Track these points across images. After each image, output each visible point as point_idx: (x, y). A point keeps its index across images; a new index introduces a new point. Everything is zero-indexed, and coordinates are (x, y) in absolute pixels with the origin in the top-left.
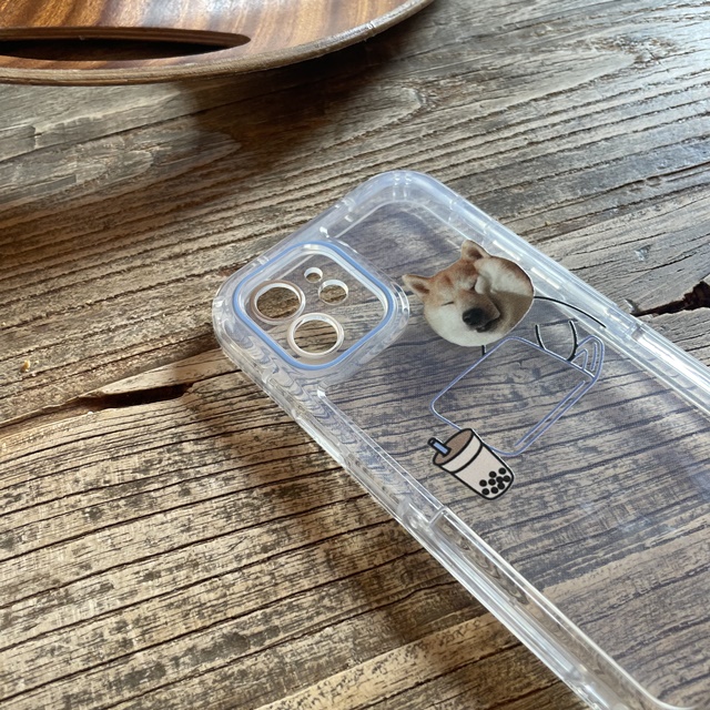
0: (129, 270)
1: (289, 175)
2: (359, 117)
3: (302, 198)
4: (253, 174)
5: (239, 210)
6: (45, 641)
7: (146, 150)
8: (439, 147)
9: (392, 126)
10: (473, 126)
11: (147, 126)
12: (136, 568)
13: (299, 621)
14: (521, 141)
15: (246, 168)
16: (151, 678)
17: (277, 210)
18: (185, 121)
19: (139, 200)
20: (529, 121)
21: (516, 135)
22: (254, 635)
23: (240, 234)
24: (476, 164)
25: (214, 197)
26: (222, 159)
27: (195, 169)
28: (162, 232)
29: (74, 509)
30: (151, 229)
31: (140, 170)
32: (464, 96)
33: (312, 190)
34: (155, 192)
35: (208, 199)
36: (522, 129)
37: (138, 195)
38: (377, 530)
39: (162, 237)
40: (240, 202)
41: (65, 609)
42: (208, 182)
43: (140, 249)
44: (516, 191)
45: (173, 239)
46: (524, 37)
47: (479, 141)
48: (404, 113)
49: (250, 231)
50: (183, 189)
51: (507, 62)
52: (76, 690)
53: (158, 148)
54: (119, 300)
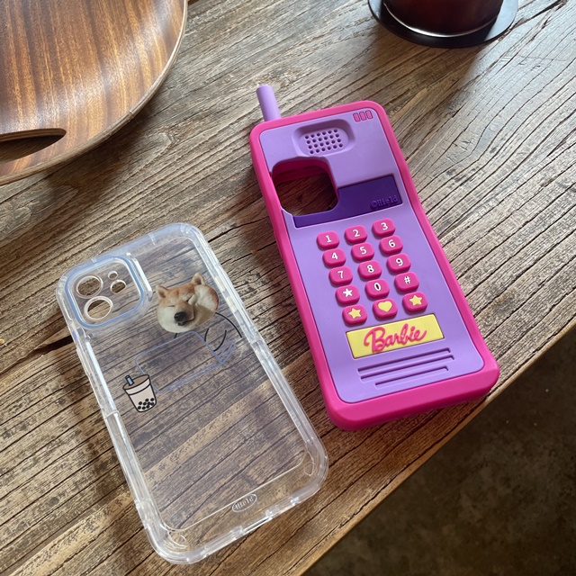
0: (38, 277)
1: (110, 201)
2: (139, 157)
3: (120, 212)
4: (90, 206)
5: (88, 228)
6: (57, 463)
7: (26, 206)
8: (186, 165)
9: (158, 158)
10: (202, 148)
11: (21, 192)
12: (89, 420)
13: (172, 419)
14: (229, 151)
15: (85, 203)
16: (111, 463)
17: (109, 223)
18: (42, 183)
19: (31, 236)
20: (231, 137)
21: (226, 148)
22: (153, 431)
23: (92, 241)
24: (208, 169)
25: (72, 224)
26: (70, 201)
27: (57, 211)
28: (49, 251)
29: (50, 403)
30: (43, 251)
31: (26, 219)
32: (194, 130)
33: (124, 207)
34: (38, 230)
35: (69, 226)
36: (228, 143)
37: (30, 234)
38: (199, 369)
39: (50, 254)
40: (87, 223)
41: (62, 447)
42: (66, 217)
43: (41, 264)
44: (231, 180)
45: (57, 254)
46: (219, 85)
47: (207, 156)
48: (163, 149)
49: (97, 238)
50: (53, 224)
51: (213, 104)
52: (78, 479)
53: (31, 204)
54: (38, 294)
